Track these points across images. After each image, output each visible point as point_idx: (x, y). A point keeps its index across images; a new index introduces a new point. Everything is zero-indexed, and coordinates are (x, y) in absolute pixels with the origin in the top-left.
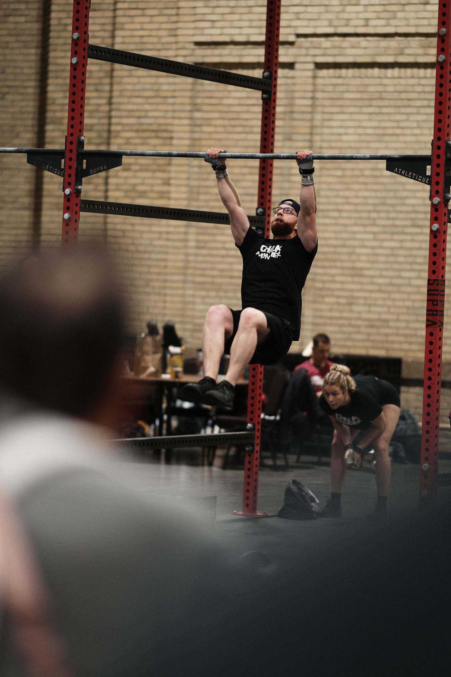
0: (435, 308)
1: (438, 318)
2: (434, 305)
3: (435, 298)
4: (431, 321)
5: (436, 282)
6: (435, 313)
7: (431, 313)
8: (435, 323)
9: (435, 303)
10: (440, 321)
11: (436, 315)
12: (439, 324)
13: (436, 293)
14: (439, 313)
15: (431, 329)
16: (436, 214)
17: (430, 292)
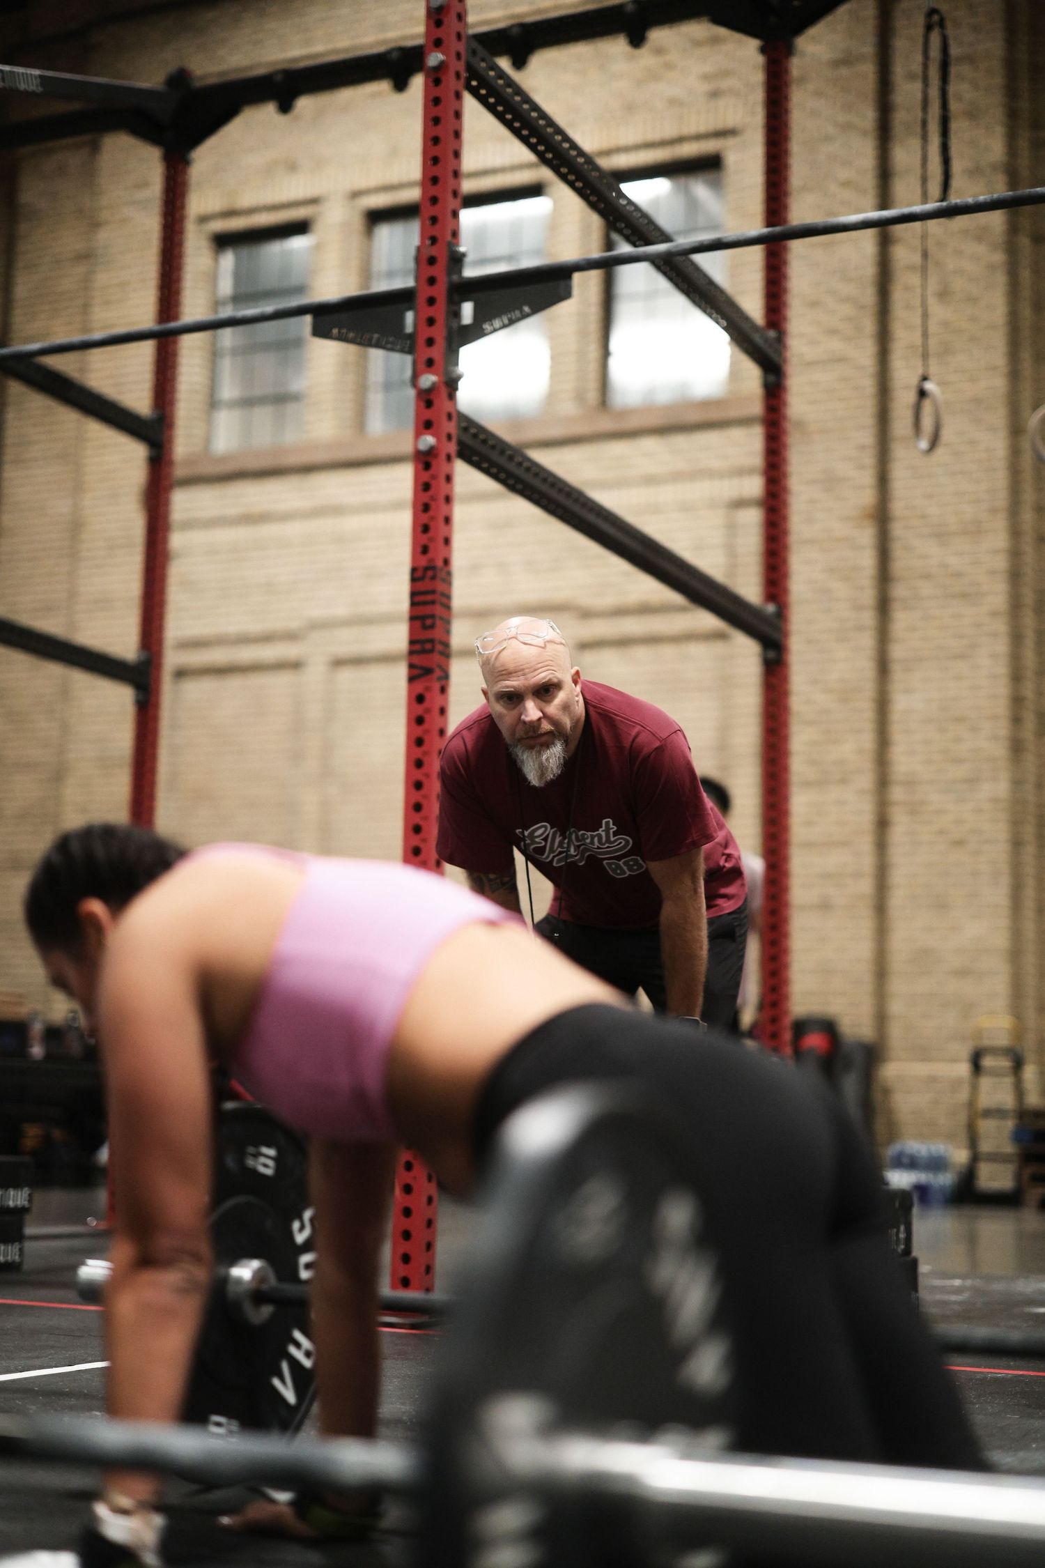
0: (428, 634)
1: (436, 657)
2: (425, 627)
3: (427, 610)
4: (422, 668)
5: (430, 573)
6: (428, 646)
7: (417, 647)
8: (427, 671)
9: (428, 622)
10: (440, 667)
11: (431, 651)
12: (438, 673)
13: (429, 598)
14: (439, 647)
15: (419, 687)
16: (428, 414)
17: (417, 599)
